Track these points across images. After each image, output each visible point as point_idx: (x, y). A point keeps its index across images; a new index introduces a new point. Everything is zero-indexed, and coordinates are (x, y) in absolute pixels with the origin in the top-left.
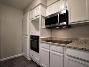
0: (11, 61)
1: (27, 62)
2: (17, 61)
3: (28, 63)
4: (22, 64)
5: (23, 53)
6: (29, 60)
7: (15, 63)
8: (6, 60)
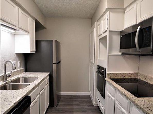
0: (70, 99)
1: (89, 107)
2: (78, 101)
3: (91, 109)
4: (82, 107)
5: (89, 91)
6: (95, 105)
7: (74, 103)
8: (67, 95)
